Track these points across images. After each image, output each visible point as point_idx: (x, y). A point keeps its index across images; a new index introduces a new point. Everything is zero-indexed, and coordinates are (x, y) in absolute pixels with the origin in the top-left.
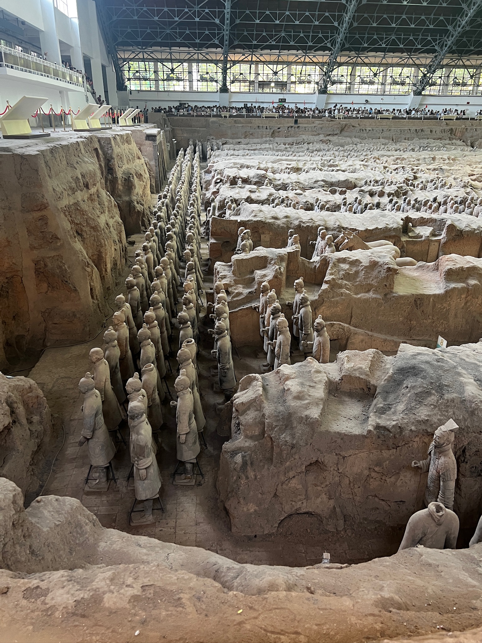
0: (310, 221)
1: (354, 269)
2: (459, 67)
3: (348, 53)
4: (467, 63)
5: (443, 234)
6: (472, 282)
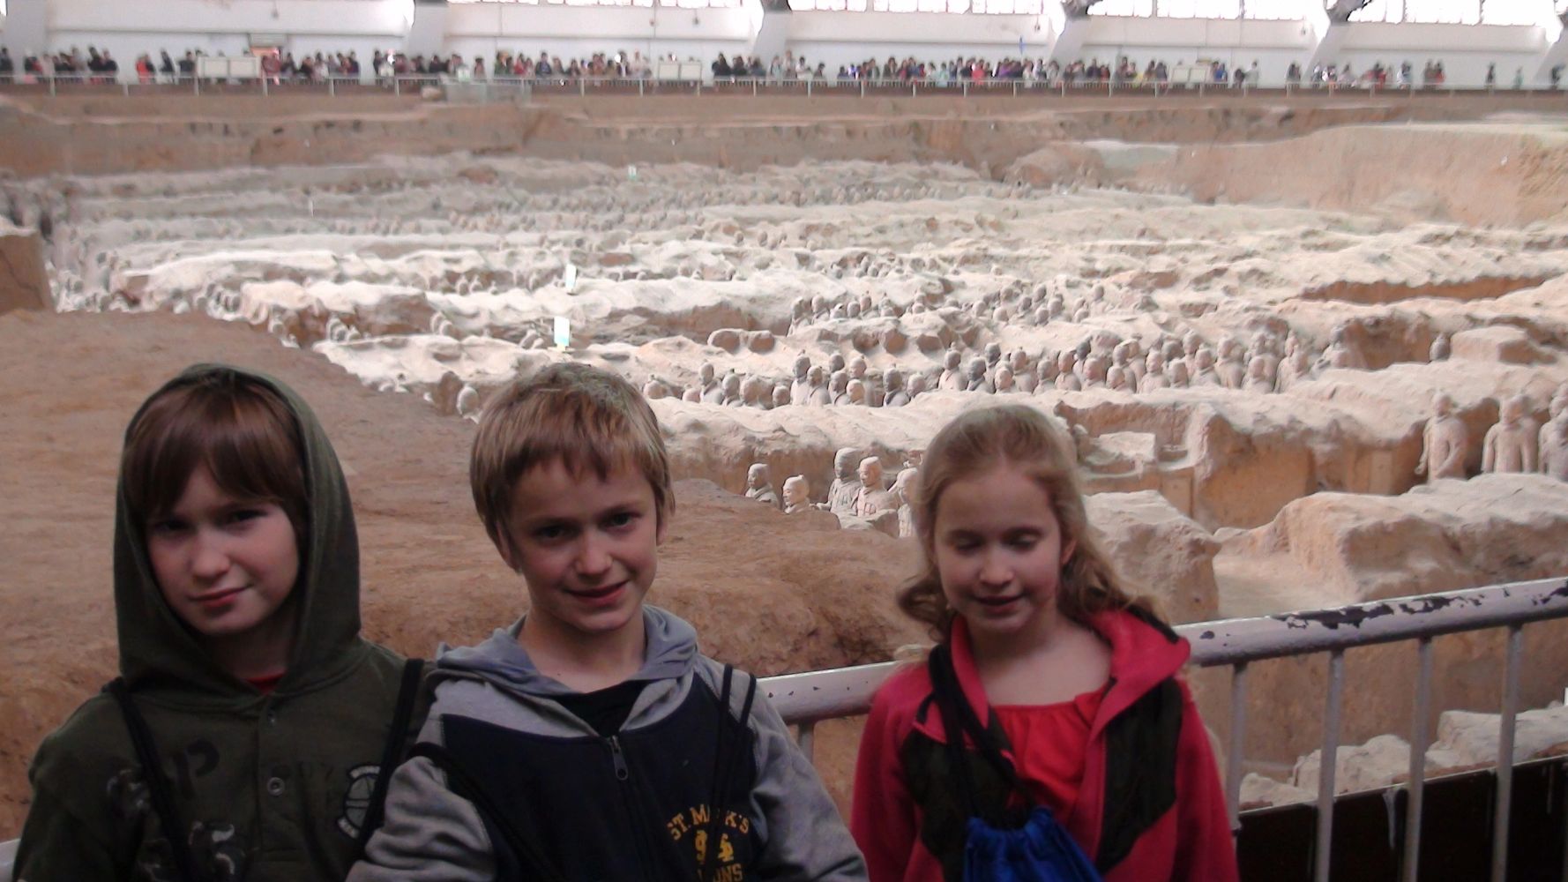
0: (780, 435)
5: (1194, 452)
6: (1424, 565)
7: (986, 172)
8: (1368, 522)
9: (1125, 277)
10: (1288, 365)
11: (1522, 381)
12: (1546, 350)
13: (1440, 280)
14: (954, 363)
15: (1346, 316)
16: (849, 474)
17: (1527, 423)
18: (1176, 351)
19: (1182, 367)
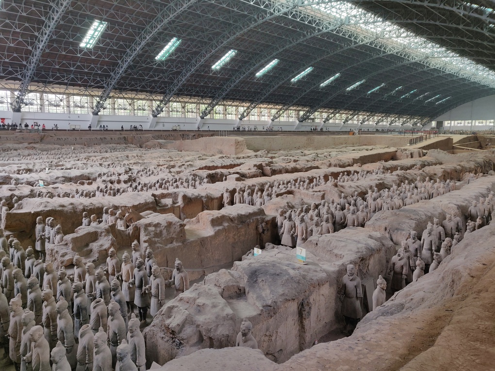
0: (91, 204)
1: (158, 229)
2: (121, 98)
3: (36, 83)
4: (126, 96)
5: (180, 202)
6: (226, 224)
7: (139, 146)
8: (215, 216)
9: (166, 166)
10: (197, 183)
11: (239, 185)
12: (243, 178)
13: (223, 165)
14: (131, 186)
15: (207, 173)
16: (107, 212)
17: (241, 193)
18: (176, 181)
19: (177, 184)
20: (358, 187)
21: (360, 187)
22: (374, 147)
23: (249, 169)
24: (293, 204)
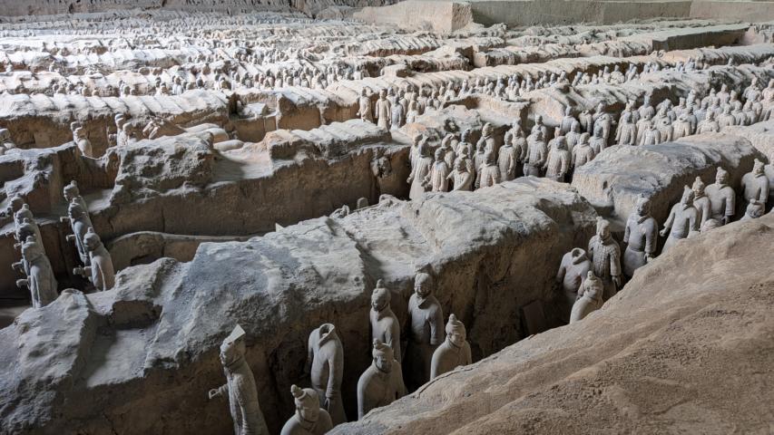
5: (277, 110)
6: (302, 157)
8: (282, 143)
11: (399, 83)
13: (412, 48)
15: (365, 61)
20: (612, 93)
21: (617, 93)
22: (712, 21)
23: (447, 56)
24: (459, 123)
